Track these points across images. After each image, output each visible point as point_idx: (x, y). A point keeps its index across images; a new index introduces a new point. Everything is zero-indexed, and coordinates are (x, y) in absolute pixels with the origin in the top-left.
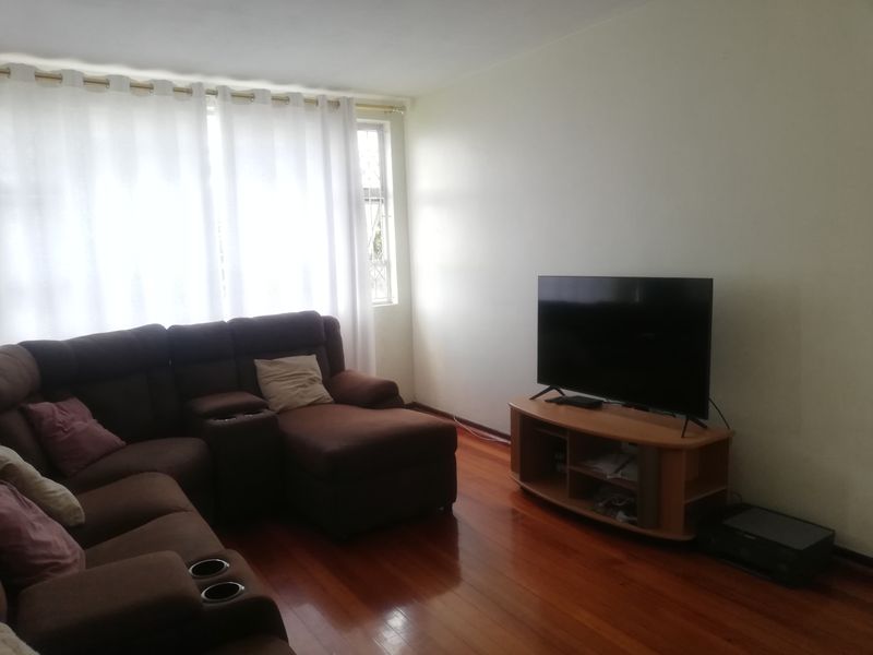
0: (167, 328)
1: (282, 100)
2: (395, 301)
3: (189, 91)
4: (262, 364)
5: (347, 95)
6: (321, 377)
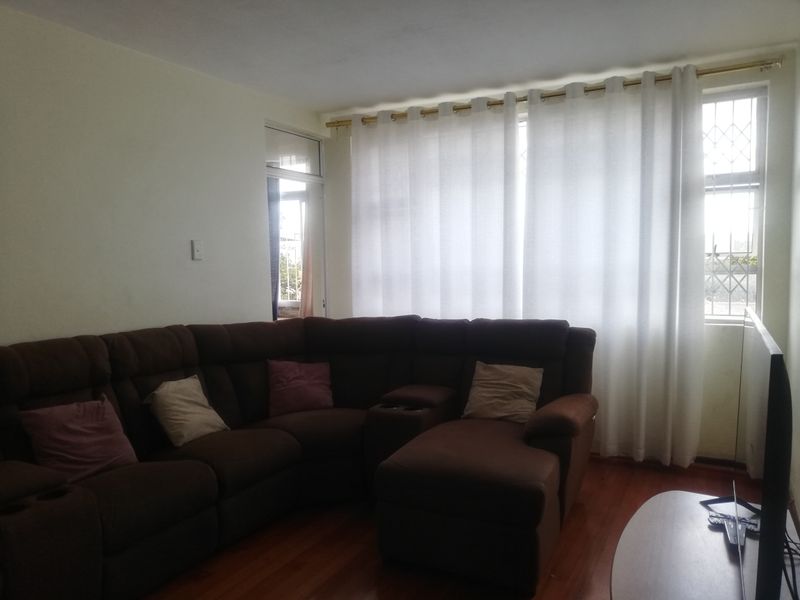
0: (422, 319)
1: (598, 90)
3: (501, 103)
4: (480, 367)
5: (681, 64)
6: (537, 394)
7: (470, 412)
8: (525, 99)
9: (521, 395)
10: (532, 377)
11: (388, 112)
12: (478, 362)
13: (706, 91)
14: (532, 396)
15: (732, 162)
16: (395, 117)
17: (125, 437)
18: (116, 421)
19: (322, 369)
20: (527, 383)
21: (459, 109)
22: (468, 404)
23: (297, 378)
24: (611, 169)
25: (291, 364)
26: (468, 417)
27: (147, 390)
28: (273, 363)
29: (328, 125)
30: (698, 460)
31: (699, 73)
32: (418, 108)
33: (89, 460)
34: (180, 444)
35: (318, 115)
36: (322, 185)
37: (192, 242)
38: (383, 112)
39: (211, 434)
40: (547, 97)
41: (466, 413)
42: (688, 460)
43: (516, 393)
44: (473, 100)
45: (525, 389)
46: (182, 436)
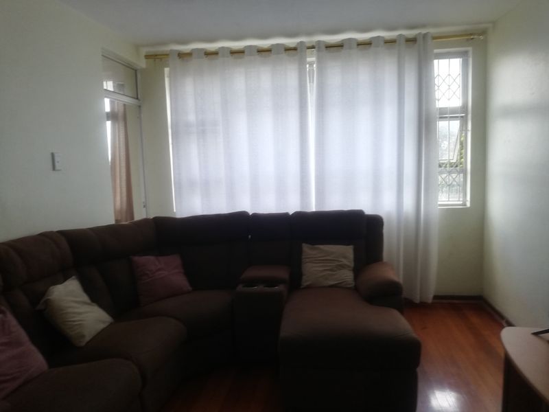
0: (251, 214)
1: (366, 44)
2: (468, 204)
3: (295, 49)
4: (306, 248)
5: (424, 31)
6: (352, 265)
7: (308, 283)
8: (313, 47)
9: (343, 267)
10: (346, 253)
11: (202, 49)
12: (304, 245)
13: (436, 51)
14: (349, 267)
15: (449, 99)
16: (208, 54)
17: (33, 348)
18: (22, 334)
19: (175, 260)
20: (345, 257)
21: (261, 51)
22: (304, 277)
23: (159, 270)
24: (377, 101)
25: (152, 258)
26: (308, 287)
27: (39, 297)
28: (136, 258)
29: (147, 57)
30: (435, 297)
31: (434, 38)
32: (228, 48)
33: (8, 377)
34: (83, 344)
35: (137, 47)
36: (140, 107)
37: (53, 155)
38: (197, 49)
39: (103, 330)
40: (329, 47)
41: (305, 284)
42: (430, 299)
43: (340, 265)
44: (273, 45)
45: (345, 262)
46: (83, 336)
